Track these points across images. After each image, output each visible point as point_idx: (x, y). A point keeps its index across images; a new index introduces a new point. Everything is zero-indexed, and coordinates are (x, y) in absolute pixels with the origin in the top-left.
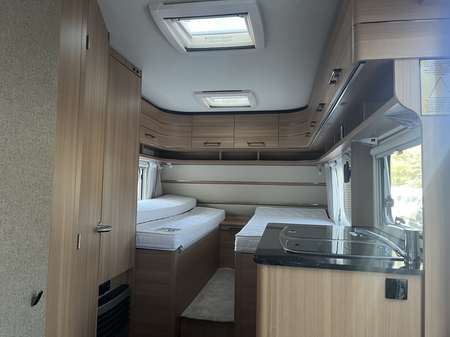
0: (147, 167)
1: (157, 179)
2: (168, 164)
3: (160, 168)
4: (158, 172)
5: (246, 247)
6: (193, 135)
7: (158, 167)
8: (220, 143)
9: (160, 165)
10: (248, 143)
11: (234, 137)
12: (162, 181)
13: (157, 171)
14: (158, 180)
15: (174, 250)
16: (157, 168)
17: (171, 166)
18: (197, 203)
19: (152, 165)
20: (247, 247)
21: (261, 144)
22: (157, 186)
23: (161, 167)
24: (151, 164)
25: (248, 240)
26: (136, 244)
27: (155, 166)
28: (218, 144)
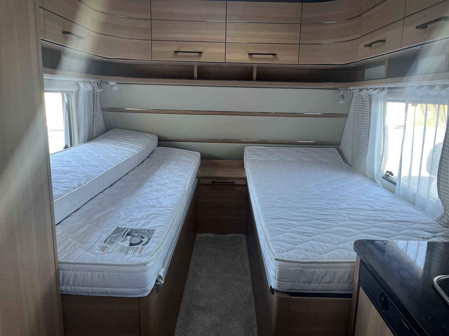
0: (75, 90)
1: (94, 109)
2: (112, 83)
3: (98, 90)
4: (95, 96)
6: (154, 36)
7: (94, 89)
8: (201, 53)
9: (98, 86)
10: (249, 54)
11: (226, 42)
12: (103, 109)
13: (94, 95)
14: (96, 109)
15: (146, 294)
16: (93, 90)
17: (116, 88)
18: (158, 141)
19: (83, 87)
21: (271, 56)
22: (96, 118)
23: (99, 88)
24: (82, 85)
26: (61, 287)
27: (89, 88)
28: (197, 54)
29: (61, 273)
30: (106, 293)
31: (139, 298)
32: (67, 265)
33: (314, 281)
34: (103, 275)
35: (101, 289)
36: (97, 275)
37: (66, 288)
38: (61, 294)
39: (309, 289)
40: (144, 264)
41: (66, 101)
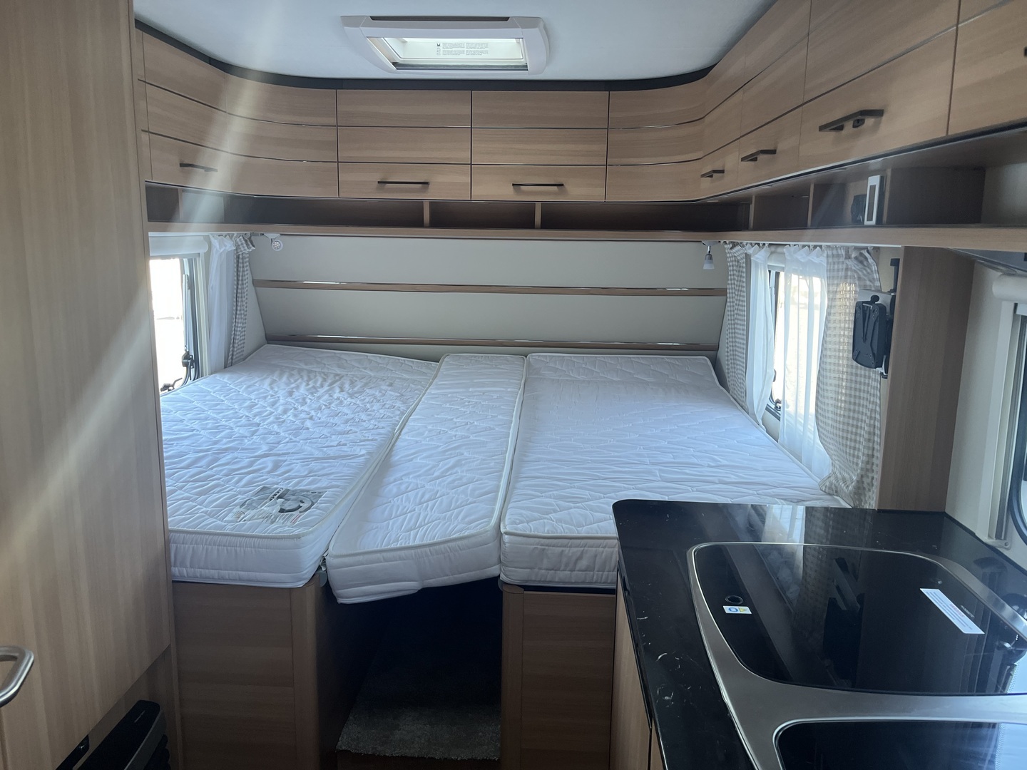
0: (203, 251)
1: (238, 284)
2: (271, 236)
3: (246, 250)
4: (240, 261)
5: (536, 570)
6: (344, 155)
7: (238, 247)
8: (426, 183)
9: (246, 241)
10: (513, 185)
11: (471, 164)
12: (256, 283)
13: (238, 257)
14: (243, 284)
16: (237, 249)
17: (279, 244)
19: (218, 247)
20: (540, 569)
21: (555, 188)
22: (242, 301)
23: (247, 245)
24: (215, 243)
25: (544, 550)
26: (173, 569)
27: (229, 246)
28: (420, 185)
29: (173, 547)
30: (240, 580)
31: (290, 589)
32: (182, 535)
33: (562, 568)
34: (236, 551)
35: (233, 574)
36: (225, 551)
37: (181, 572)
38: (173, 582)
39: (557, 580)
40: (298, 537)
41: (187, 272)
